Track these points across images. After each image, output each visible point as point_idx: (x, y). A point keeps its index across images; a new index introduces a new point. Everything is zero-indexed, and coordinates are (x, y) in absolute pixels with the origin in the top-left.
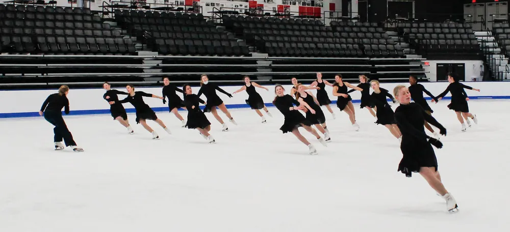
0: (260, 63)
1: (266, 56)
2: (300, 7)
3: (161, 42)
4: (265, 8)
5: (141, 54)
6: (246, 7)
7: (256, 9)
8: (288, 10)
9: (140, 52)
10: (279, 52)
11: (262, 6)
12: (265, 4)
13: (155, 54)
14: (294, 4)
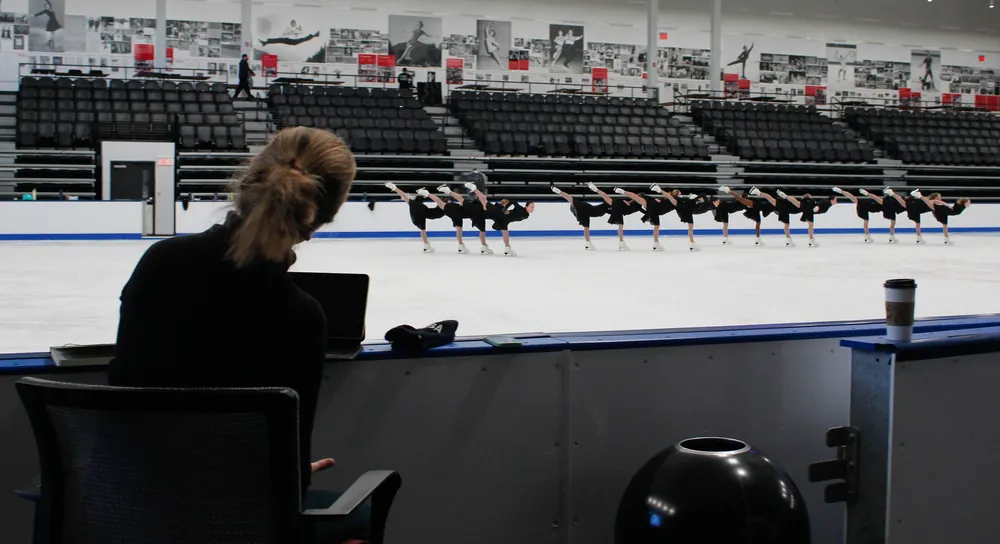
0: (888, 174)
1: (898, 163)
2: (977, 97)
3: (745, 143)
4: (923, 98)
5: (715, 160)
6: (895, 96)
7: (909, 99)
8: (958, 100)
9: (713, 157)
10: (919, 158)
11: (919, 95)
12: (923, 93)
13: (736, 160)
14: (969, 92)
